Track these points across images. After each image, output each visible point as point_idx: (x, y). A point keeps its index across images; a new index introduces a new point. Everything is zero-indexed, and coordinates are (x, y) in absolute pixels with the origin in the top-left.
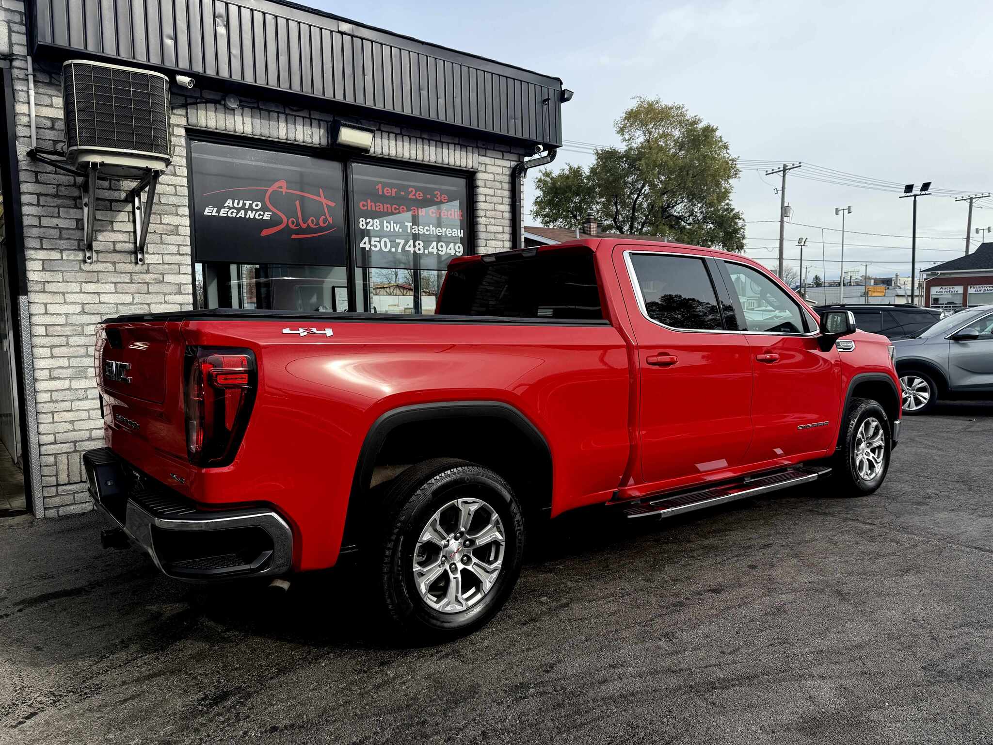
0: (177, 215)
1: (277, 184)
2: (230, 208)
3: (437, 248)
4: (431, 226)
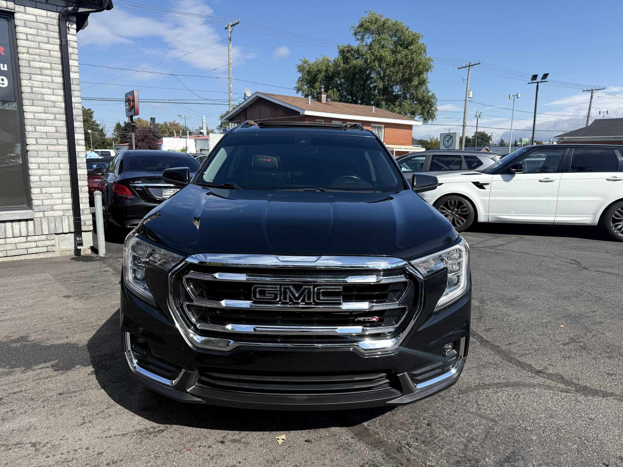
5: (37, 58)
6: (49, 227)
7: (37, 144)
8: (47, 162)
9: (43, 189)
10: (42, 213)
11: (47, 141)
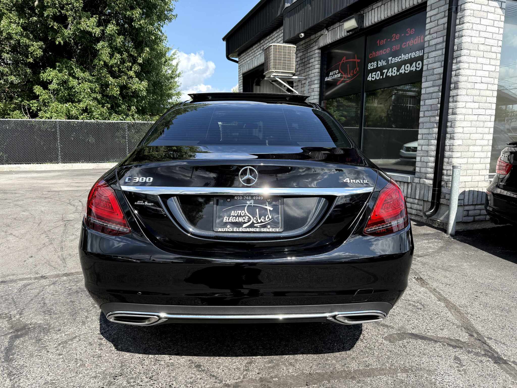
0: (315, 84)
1: (343, 60)
2: (331, 76)
3: (405, 69)
4: (403, 54)
5: (435, 35)
6: (420, 193)
7: (424, 116)
8: (428, 133)
9: (422, 158)
10: (419, 179)
11: (430, 113)
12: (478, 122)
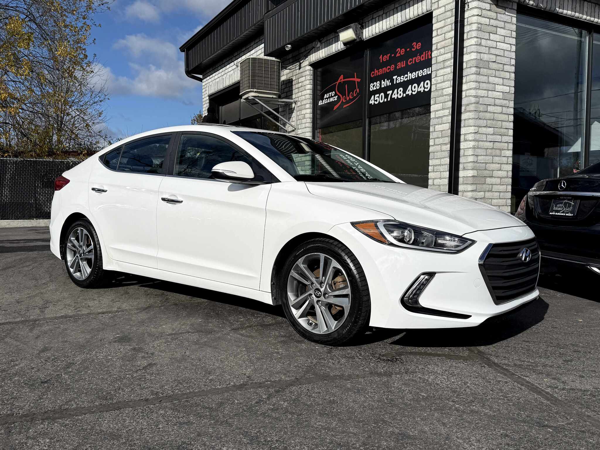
2: (326, 99)
3: (412, 90)
5: (442, 51)
7: (435, 145)
8: (440, 163)
11: (441, 141)
12: (494, 150)
